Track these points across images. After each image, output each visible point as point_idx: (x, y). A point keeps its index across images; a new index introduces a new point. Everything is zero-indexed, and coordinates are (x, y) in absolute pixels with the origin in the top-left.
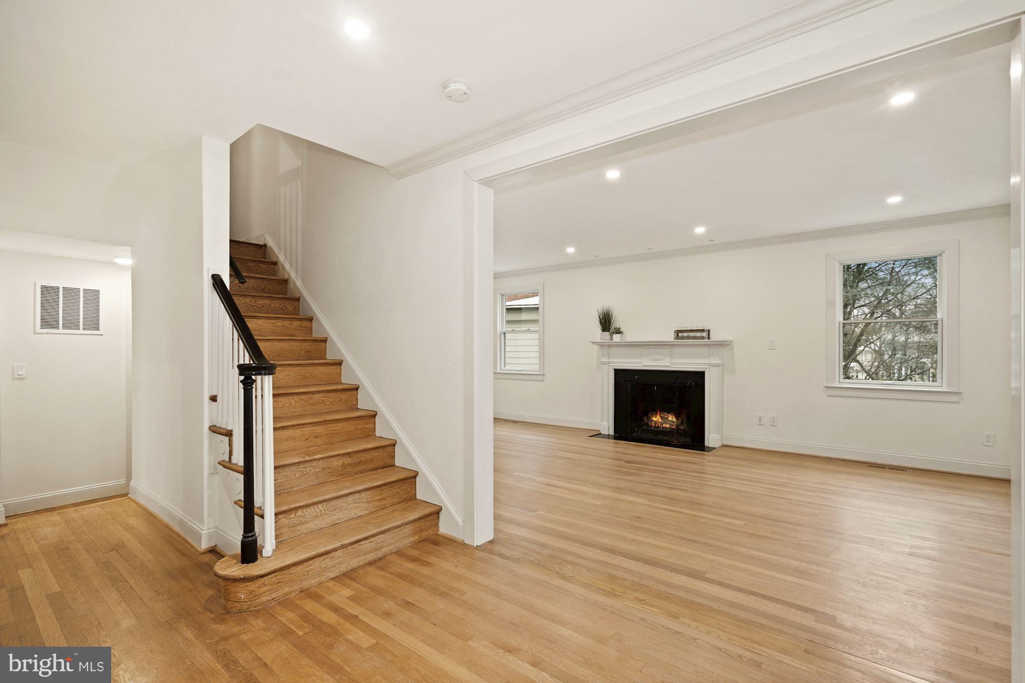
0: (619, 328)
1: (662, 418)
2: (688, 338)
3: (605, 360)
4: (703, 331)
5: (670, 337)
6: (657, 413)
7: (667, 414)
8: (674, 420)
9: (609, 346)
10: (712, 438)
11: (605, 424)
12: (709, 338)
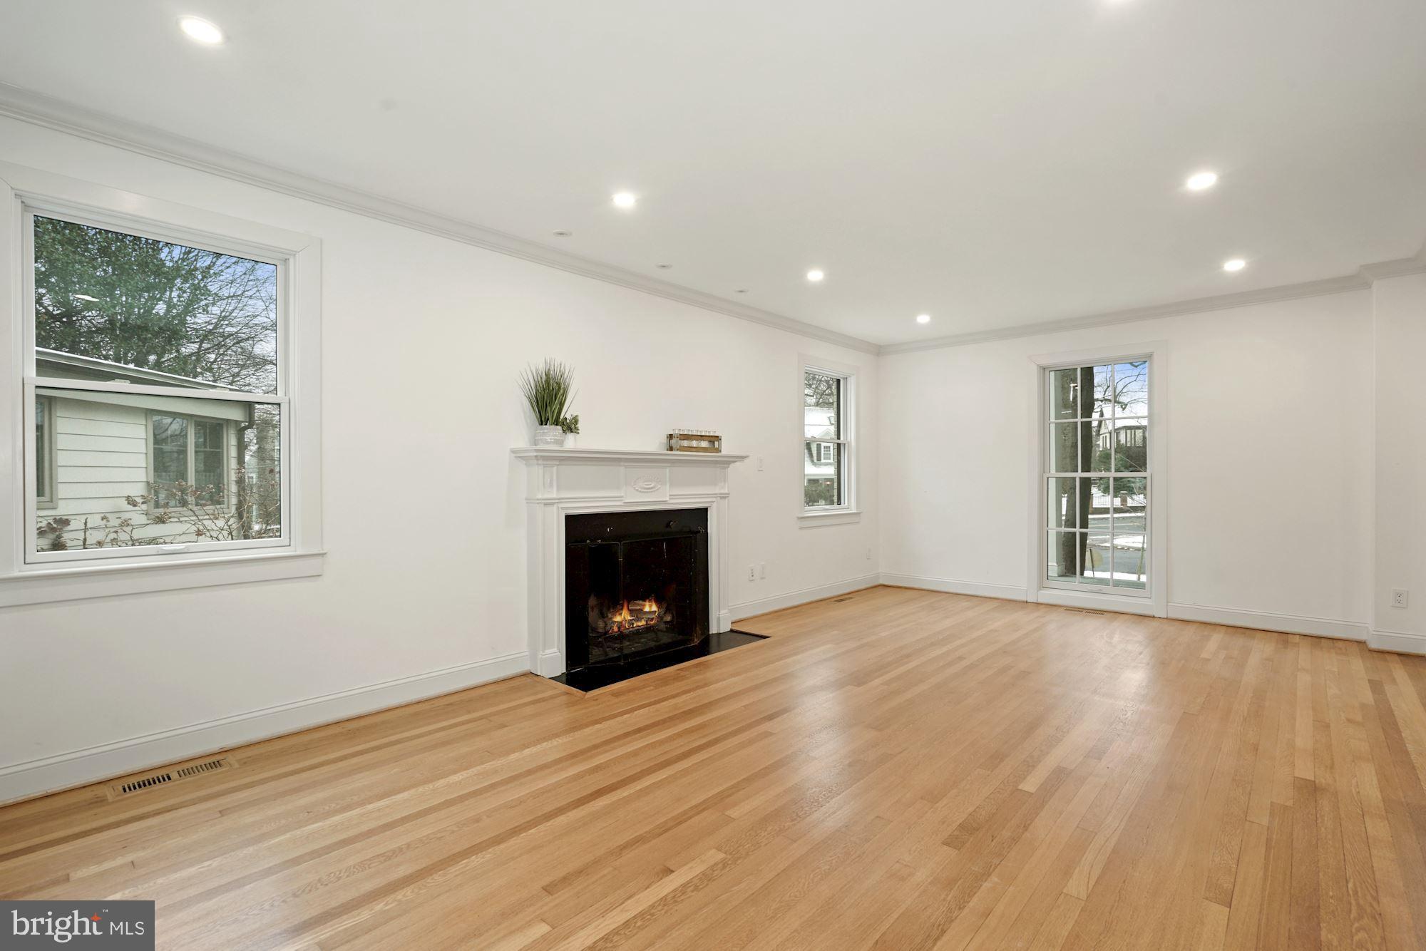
0: (578, 419)
1: (631, 612)
3: (551, 495)
5: (658, 446)
6: (623, 606)
7: (641, 602)
8: (654, 608)
9: (563, 461)
10: (718, 614)
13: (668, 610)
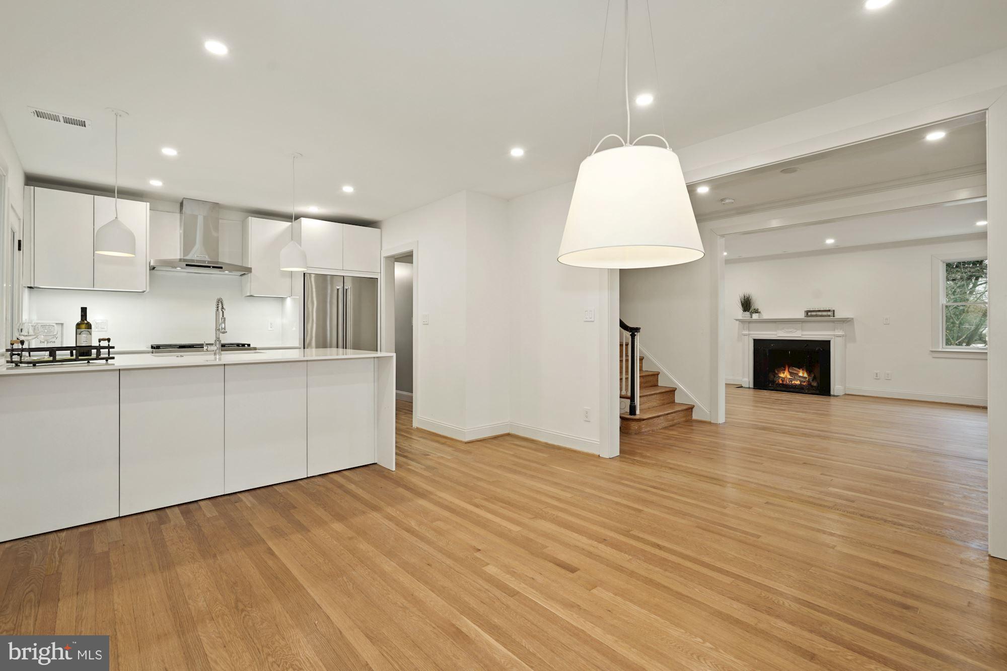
0: (758, 309)
1: (791, 374)
2: (816, 316)
3: (746, 332)
4: (829, 311)
5: (801, 315)
6: (785, 368)
7: (797, 369)
8: (806, 375)
9: (750, 322)
10: (836, 387)
11: (746, 379)
12: (834, 316)
13: (814, 379)
